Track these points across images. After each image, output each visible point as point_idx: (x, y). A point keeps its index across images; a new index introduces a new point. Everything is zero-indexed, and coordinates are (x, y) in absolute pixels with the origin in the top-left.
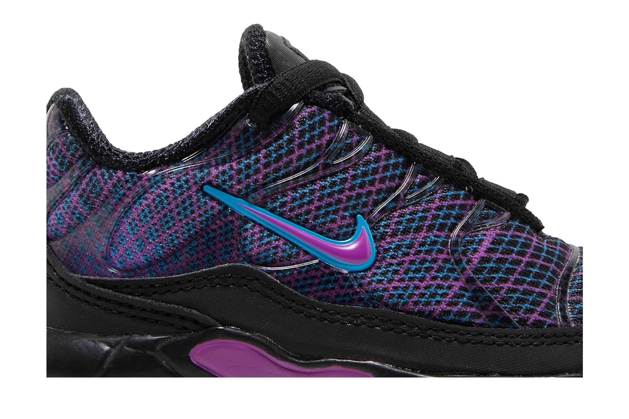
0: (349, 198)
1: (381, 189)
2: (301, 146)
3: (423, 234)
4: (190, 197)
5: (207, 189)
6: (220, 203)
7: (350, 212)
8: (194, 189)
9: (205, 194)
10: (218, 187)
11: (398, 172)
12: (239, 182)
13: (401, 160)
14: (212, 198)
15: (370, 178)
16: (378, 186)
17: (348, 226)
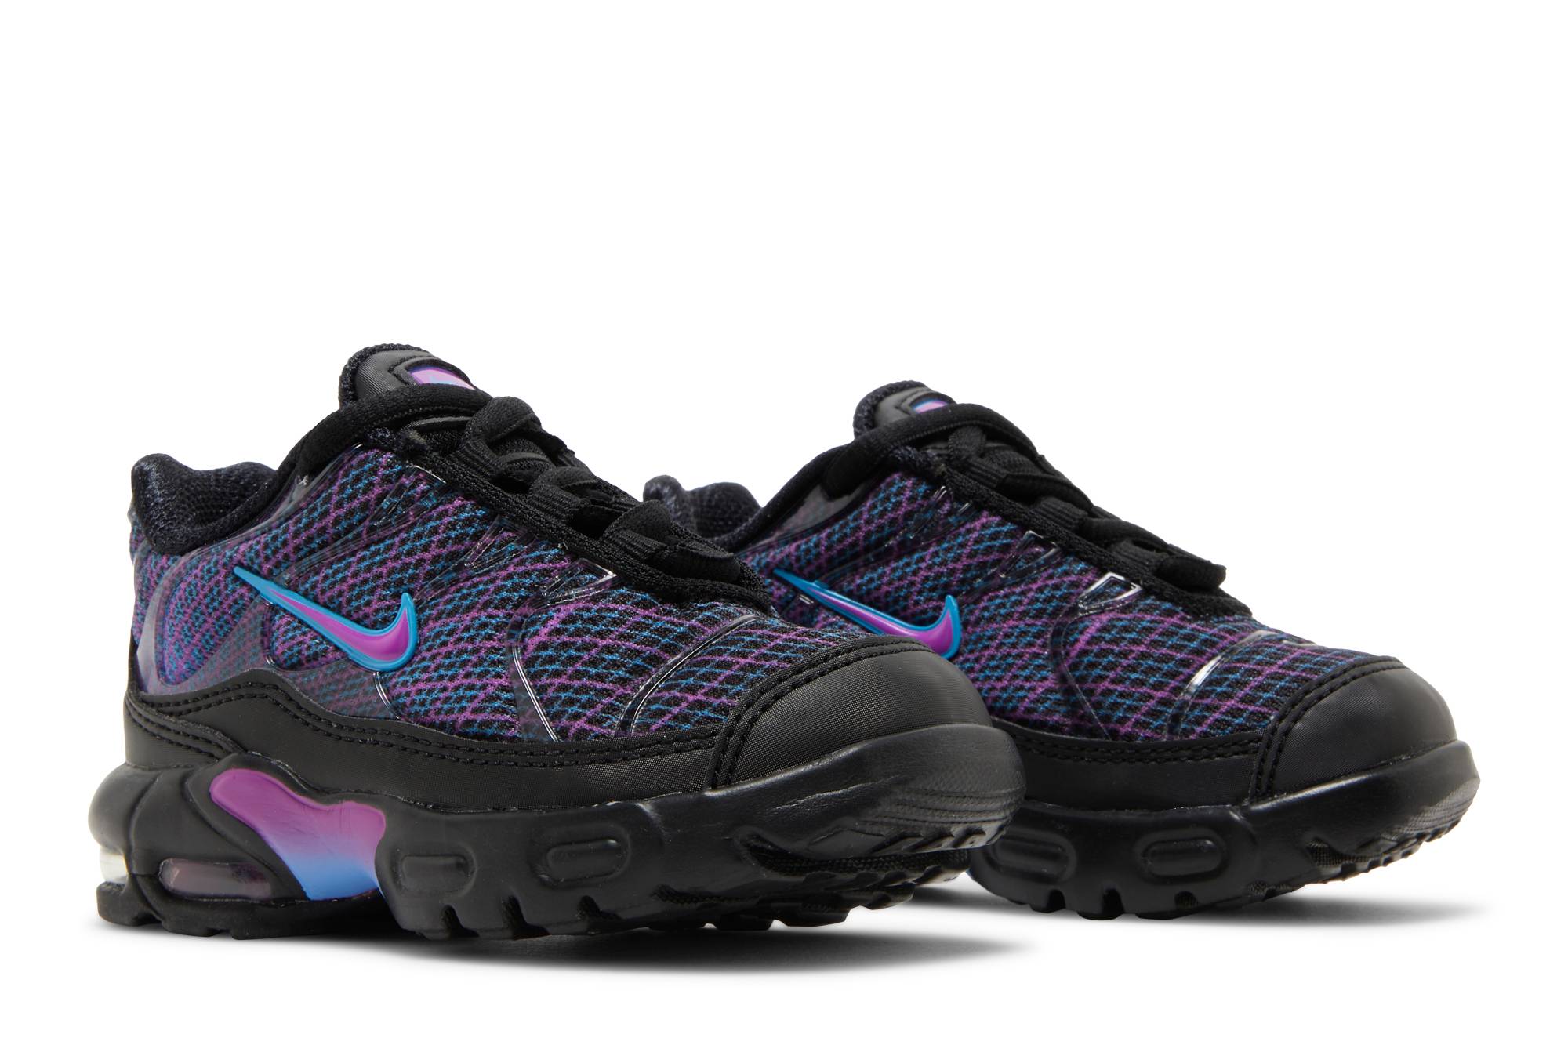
0: (392, 571)
1: (439, 556)
2: (339, 505)
3: (473, 614)
4: (218, 583)
5: (238, 571)
6: (251, 588)
7: (393, 589)
8: (223, 572)
9: (237, 579)
10: (249, 569)
11: (471, 530)
12: (267, 559)
13: (480, 513)
14: (244, 583)
15: (424, 541)
16: (434, 551)
17: (389, 608)
